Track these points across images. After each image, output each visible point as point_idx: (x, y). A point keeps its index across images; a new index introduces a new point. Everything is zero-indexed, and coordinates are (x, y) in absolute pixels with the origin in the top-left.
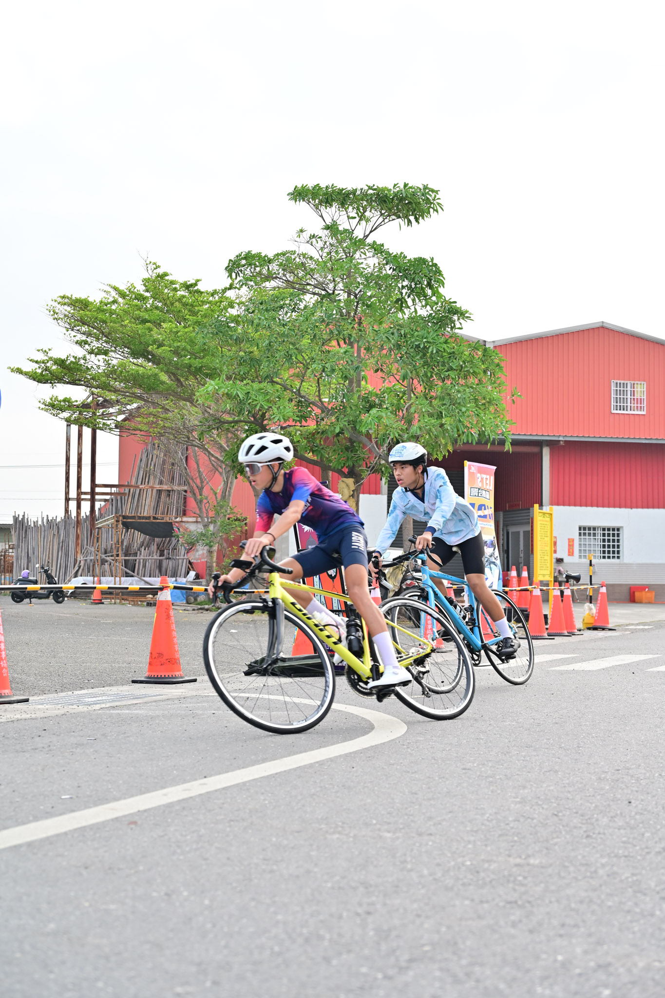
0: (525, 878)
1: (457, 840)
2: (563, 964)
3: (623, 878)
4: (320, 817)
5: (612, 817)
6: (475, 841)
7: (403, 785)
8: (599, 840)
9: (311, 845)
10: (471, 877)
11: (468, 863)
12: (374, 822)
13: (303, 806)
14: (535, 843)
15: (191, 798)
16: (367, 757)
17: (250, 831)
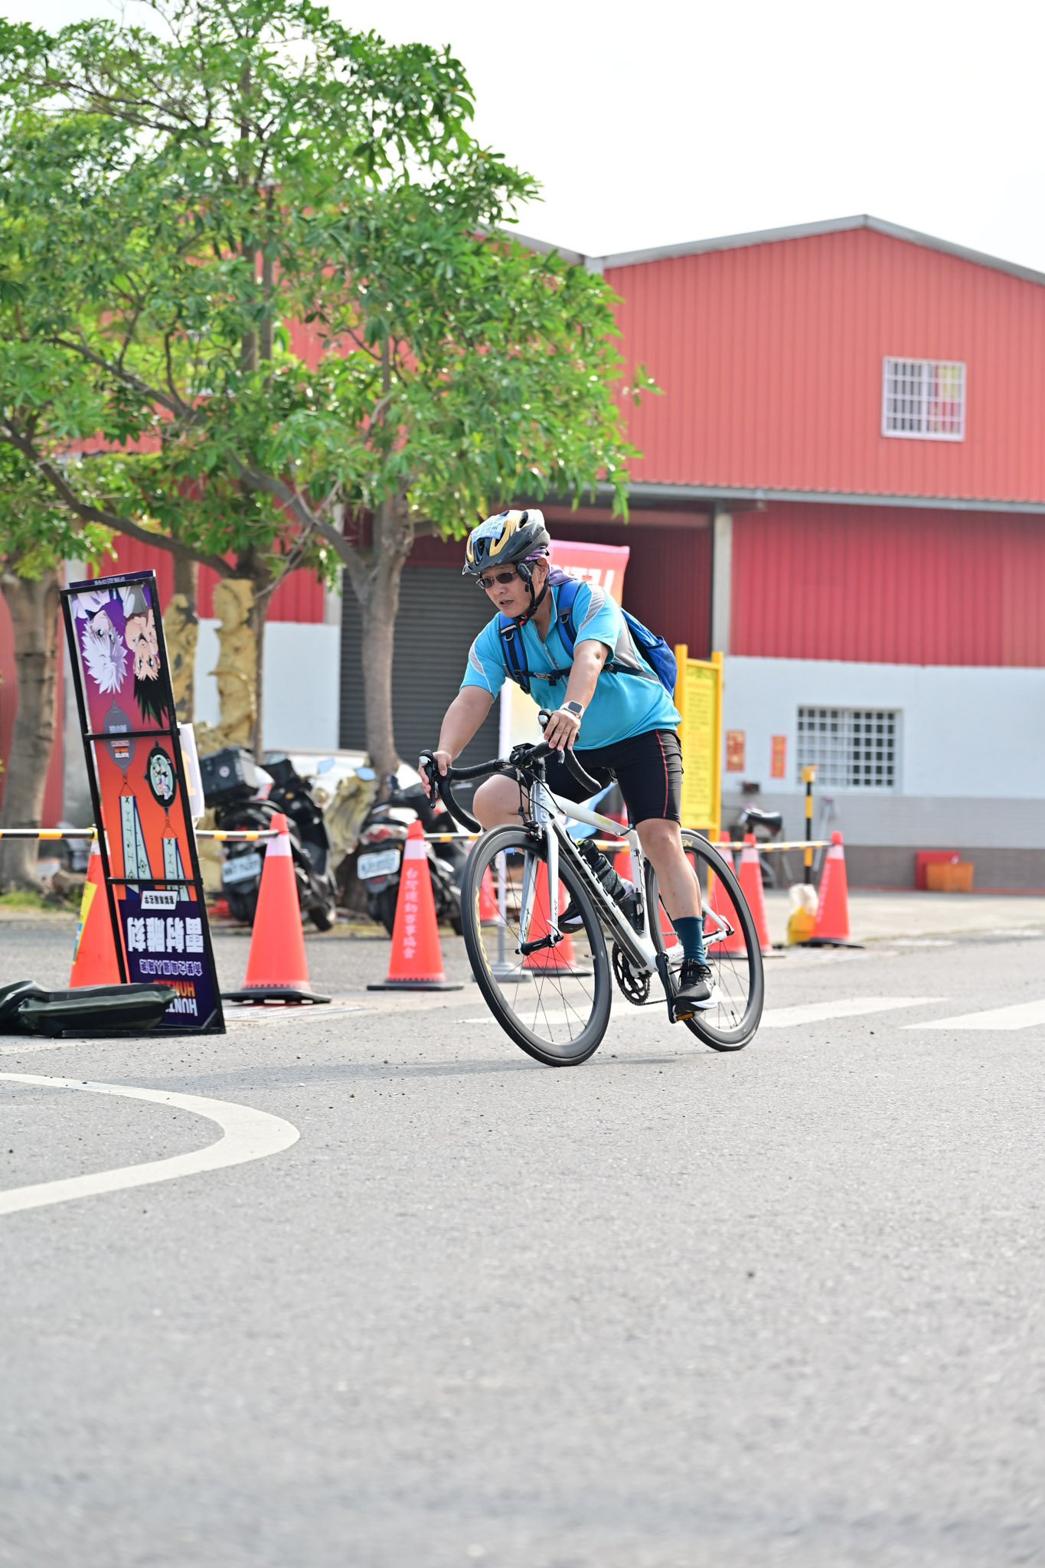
0: (457, 1411)
1: (334, 1346)
3: (677, 1410)
4: (34, 1305)
5: (699, 1303)
6: (372, 1348)
7: (251, 1245)
8: (653, 1343)
10: (337, 1410)
11: (342, 1387)
12: (157, 1312)
14: (507, 1350)
16: (185, 1194)
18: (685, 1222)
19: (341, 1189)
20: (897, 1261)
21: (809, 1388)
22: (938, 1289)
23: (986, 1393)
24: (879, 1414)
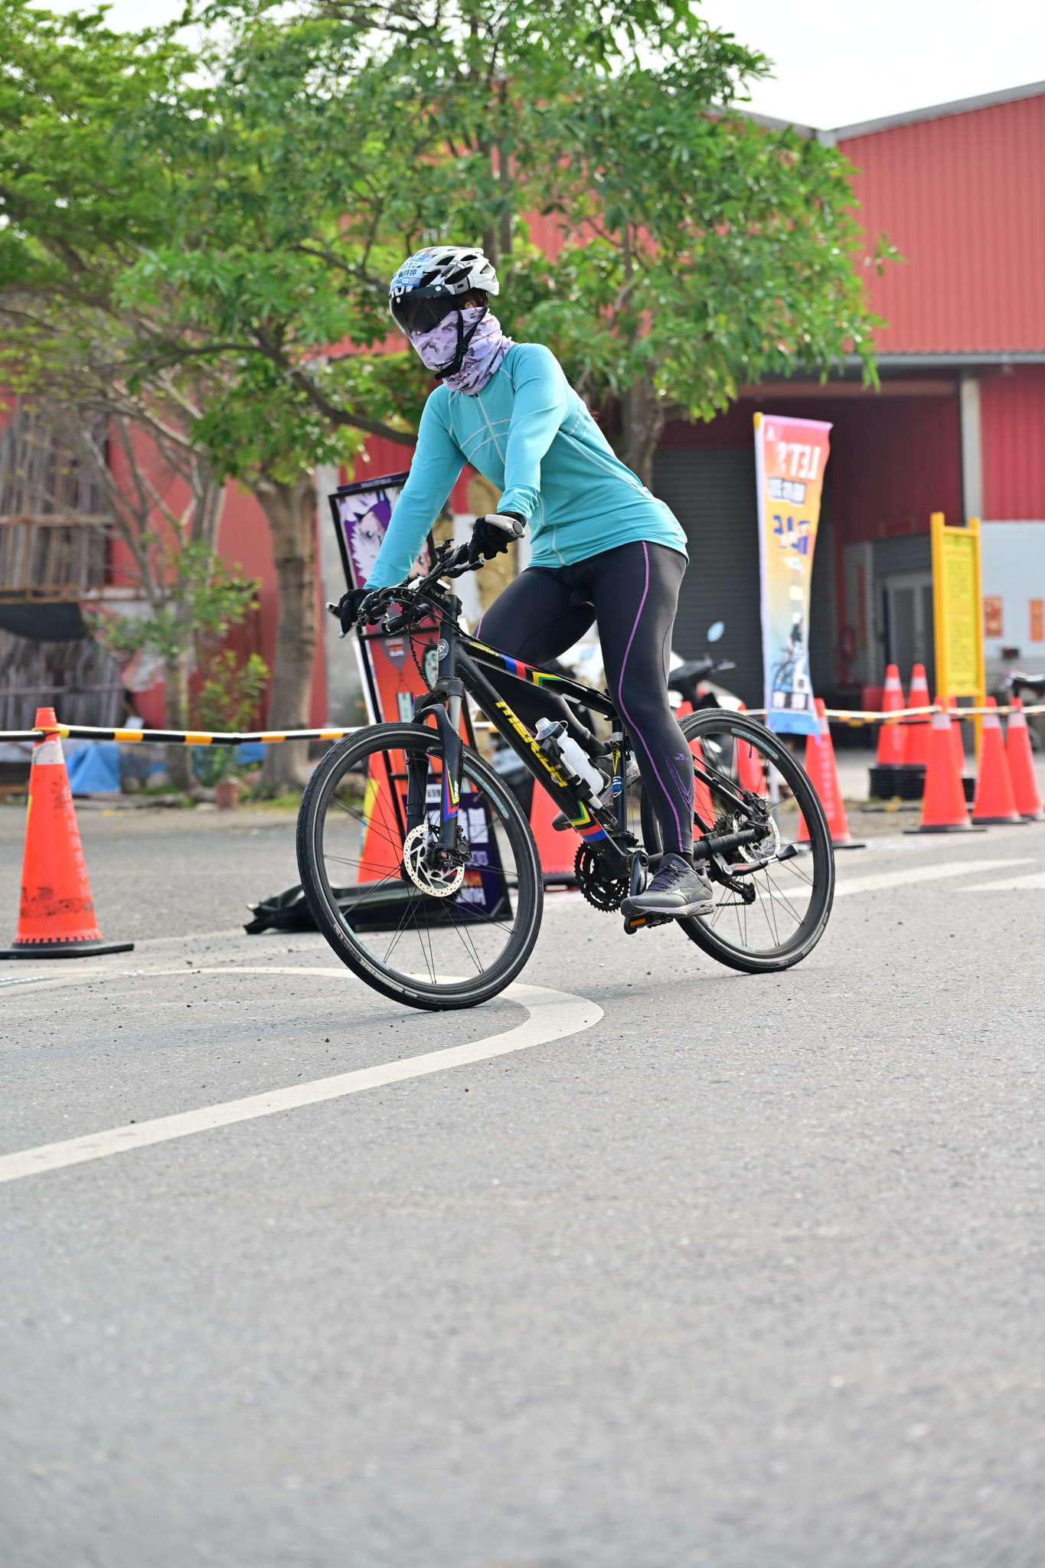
0: (799, 1259)
1: (670, 1205)
2: (843, 1394)
3: (1011, 1249)
4: (377, 1180)
5: (1018, 1150)
6: (707, 1205)
7: (574, 1116)
8: (979, 1189)
9: (350, 1228)
10: (684, 1262)
11: (685, 1241)
12: (496, 1182)
13: (345, 1162)
14: (838, 1201)
15: (97, 1159)
16: (501, 1072)
17: (221, 1211)
18: (993, 1076)
19: (653, 1060)
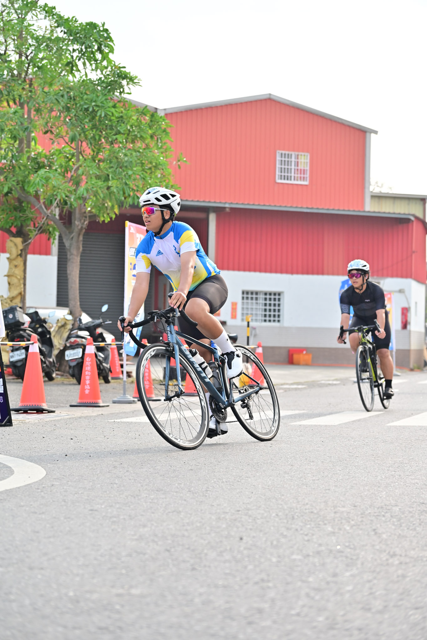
1: (67, 574)
3: (217, 605)
6: (83, 575)
7: (28, 524)
8: (203, 572)
14: (141, 575)
18: (211, 514)
19: (65, 498)
20: (302, 532)
21: (272, 594)
22: (320, 545)
23: (347, 596)
24: (304, 606)
